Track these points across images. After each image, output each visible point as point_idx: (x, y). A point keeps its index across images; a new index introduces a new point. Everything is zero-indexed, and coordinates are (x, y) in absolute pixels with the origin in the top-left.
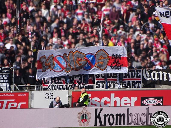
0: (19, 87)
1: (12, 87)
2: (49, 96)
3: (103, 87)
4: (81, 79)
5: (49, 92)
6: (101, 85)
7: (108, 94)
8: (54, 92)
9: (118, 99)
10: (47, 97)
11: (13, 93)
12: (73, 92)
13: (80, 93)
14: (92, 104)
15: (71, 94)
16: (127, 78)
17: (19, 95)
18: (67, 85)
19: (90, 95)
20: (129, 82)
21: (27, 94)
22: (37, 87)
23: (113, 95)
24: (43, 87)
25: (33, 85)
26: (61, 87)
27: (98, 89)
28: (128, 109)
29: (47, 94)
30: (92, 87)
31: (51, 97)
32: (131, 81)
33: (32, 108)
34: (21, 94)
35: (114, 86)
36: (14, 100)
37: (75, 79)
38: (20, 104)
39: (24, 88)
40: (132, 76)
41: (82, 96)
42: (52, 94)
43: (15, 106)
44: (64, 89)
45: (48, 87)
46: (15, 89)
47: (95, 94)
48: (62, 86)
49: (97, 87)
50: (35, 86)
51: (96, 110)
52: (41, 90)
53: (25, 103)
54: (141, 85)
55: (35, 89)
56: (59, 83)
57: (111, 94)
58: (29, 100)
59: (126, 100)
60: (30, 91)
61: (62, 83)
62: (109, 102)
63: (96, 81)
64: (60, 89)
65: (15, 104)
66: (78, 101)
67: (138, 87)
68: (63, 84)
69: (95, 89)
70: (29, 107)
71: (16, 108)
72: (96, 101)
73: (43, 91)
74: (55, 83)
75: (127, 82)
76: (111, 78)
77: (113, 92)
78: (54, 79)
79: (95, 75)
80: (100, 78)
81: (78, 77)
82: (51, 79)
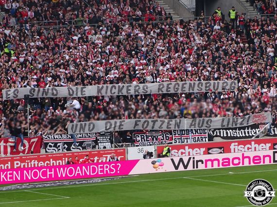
0: (118, 145)
1: (113, 145)
2: (140, 150)
3: (179, 142)
4: (163, 137)
5: (140, 147)
6: (178, 141)
7: (183, 147)
8: (144, 147)
9: (191, 150)
11: (114, 150)
12: (158, 147)
13: (163, 147)
14: (172, 155)
15: (156, 148)
16: (197, 134)
17: (118, 151)
18: (153, 142)
20: (198, 138)
21: (124, 150)
22: (131, 144)
23: (187, 148)
24: (136, 144)
26: (148, 144)
27: (175, 144)
30: (172, 143)
31: (142, 151)
32: (200, 137)
33: (128, 160)
34: (120, 150)
35: (187, 142)
37: (159, 137)
39: (122, 146)
40: (200, 133)
42: (142, 149)
44: (151, 145)
45: (139, 144)
46: (116, 147)
47: (174, 147)
49: (175, 142)
52: (134, 146)
53: (123, 157)
54: (207, 139)
55: (130, 146)
56: (147, 141)
57: (186, 147)
58: (126, 154)
59: (197, 151)
60: (126, 148)
61: (149, 141)
62: (185, 153)
63: (174, 138)
64: (148, 145)
66: (162, 153)
67: (205, 141)
69: (174, 144)
73: (136, 147)
74: (145, 141)
75: (197, 137)
76: (185, 135)
77: (186, 145)
78: (144, 138)
79: (173, 133)
80: (177, 135)
81: (161, 135)
82: (142, 138)
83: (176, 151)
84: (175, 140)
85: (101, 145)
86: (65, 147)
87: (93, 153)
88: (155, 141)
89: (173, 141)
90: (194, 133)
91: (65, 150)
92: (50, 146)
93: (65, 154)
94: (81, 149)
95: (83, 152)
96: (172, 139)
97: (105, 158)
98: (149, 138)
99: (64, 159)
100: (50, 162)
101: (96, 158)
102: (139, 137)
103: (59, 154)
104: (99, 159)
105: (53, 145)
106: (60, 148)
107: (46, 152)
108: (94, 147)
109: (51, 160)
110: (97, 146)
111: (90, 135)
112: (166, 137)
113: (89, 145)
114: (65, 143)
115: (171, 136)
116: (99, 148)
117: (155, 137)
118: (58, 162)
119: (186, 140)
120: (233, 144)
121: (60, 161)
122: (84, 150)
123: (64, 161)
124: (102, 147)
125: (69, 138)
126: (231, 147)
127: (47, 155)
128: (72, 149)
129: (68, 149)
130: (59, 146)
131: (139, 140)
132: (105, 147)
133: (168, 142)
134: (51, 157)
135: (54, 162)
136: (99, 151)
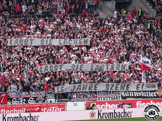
0: (60, 101)
3: (101, 100)
4: (91, 95)
5: (75, 102)
6: (101, 98)
7: (104, 103)
8: (78, 102)
9: (109, 105)
10: (74, 105)
11: (57, 104)
12: (87, 102)
14: (96, 108)
15: (86, 103)
16: (114, 95)
17: (60, 104)
18: (83, 99)
19: (95, 104)
20: (114, 97)
21: (64, 104)
22: (69, 100)
23: (107, 103)
24: (72, 100)
25: (67, 99)
28: (114, 110)
30: (96, 100)
31: (76, 105)
32: (115, 96)
33: (66, 111)
34: (61, 104)
36: (58, 107)
37: (88, 96)
38: (61, 109)
40: (116, 94)
41: (92, 104)
43: (58, 110)
44: (82, 101)
45: (74, 100)
46: (58, 101)
47: (98, 103)
48: (81, 99)
49: (98, 100)
50: (68, 100)
51: (99, 111)
52: (71, 102)
53: (63, 108)
56: (80, 98)
57: (106, 103)
58: (65, 107)
59: (113, 106)
60: (65, 103)
61: (81, 98)
62: (105, 107)
63: (98, 97)
64: (80, 101)
65: (59, 109)
67: (119, 99)
70: (65, 110)
71: (59, 111)
73: (72, 102)
74: (78, 98)
75: (113, 96)
76: (106, 95)
77: (107, 102)
78: (78, 96)
79: (97, 93)
80: (100, 95)
81: (89, 95)
82: (77, 96)
83: (99, 105)
84: (98, 98)
85: (49, 100)
86: (24, 101)
87: (43, 105)
88: (85, 98)
89: (98, 99)
90: (112, 93)
91: (24, 103)
92: (14, 100)
93: (24, 105)
94: (35, 102)
95: (36, 104)
96: (96, 97)
97: (51, 109)
98: (82, 96)
99: (23, 109)
100: (14, 110)
101: (45, 109)
102: (75, 95)
103: (20, 105)
104: (47, 110)
105: (16, 99)
106: (21, 101)
107: (11, 104)
108: (44, 101)
109: (15, 109)
110: (46, 101)
111: (41, 93)
112: (93, 96)
113: (40, 100)
114: (24, 98)
115: (96, 95)
116: (47, 102)
117: (85, 95)
118: (19, 110)
119: (106, 99)
120: (138, 102)
121: (21, 110)
122: (37, 103)
123: (23, 110)
124: (49, 101)
125: (27, 95)
126: (137, 104)
127: (12, 106)
128: (29, 102)
129: (26, 102)
130: (20, 100)
131: (75, 97)
132: (51, 102)
133: (94, 99)
134: (14, 108)
135: (17, 110)
136: (47, 104)
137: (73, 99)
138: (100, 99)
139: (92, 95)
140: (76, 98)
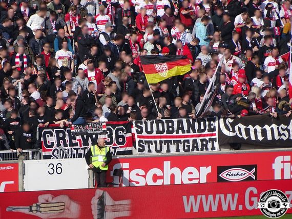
2: (55, 168)
3: (149, 150)
4: (110, 136)
5: (55, 161)
6: (146, 147)
8: (64, 161)
10: (51, 171)
17: (1, 168)
18: (84, 149)
21: (16, 166)
22: (33, 153)
24: (44, 154)
26: (75, 152)
27: (141, 154)
29: (51, 166)
31: (59, 171)
32: (198, 139)
34: (6, 166)
35: (168, 151)
40: (200, 130)
42: (59, 166)
44: (80, 156)
45: (51, 153)
47: (137, 163)
48: (77, 149)
49: (140, 151)
50: (30, 152)
52: (40, 158)
54: (217, 145)
55: (30, 156)
56: (71, 145)
58: (20, 177)
59: (191, 173)
60: (20, 162)
61: (76, 144)
63: (137, 140)
64: (73, 156)
67: (213, 148)
68: (79, 147)
69: (136, 153)
72: (137, 175)
73: (43, 161)
74: (65, 145)
76: (165, 134)
77: (167, 158)
78: (63, 138)
80: (144, 134)
83: (142, 172)
84: (140, 145)
90: (186, 128)
96: (132, 142)
98: (77, 138)
102: (51, 135)
112: (118, 137)
115: (130, 135)
117: (91, 135)
119: (165, 147)
131: (53, 144)
133: (122, 150)
137: (45, 150)
138: (143, 147)
139: (114, 136)
140: (56, 144)
